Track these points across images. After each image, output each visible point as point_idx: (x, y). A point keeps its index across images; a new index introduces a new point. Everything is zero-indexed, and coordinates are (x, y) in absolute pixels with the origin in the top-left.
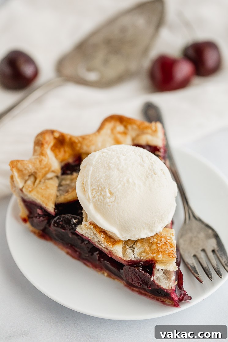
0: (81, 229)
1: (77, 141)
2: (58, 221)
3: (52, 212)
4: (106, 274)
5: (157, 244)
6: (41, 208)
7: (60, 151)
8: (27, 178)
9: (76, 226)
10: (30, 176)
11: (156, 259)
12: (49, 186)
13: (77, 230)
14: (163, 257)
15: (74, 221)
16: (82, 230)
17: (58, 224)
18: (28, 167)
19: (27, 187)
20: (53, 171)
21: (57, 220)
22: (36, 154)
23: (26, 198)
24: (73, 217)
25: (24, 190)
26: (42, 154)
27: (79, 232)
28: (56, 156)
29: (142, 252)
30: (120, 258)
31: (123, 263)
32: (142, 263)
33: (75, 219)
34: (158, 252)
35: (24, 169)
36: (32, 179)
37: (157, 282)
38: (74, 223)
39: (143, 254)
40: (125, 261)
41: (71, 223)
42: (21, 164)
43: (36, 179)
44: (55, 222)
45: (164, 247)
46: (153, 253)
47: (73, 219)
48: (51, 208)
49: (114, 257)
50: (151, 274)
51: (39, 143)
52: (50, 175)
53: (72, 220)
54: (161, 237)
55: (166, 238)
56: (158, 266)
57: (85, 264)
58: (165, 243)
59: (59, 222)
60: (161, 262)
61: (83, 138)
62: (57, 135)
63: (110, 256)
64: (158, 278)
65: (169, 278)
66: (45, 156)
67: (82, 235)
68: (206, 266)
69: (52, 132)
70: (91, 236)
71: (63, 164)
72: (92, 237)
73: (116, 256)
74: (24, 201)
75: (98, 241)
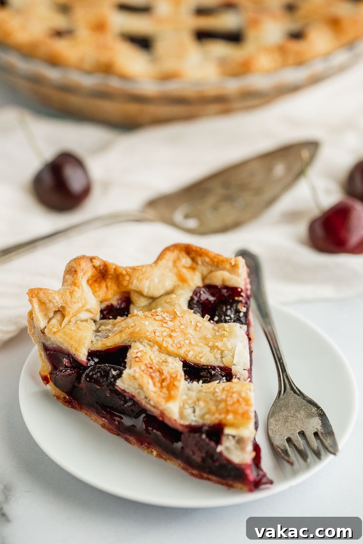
0: (123, 382)
1: (124, 272)
2: (91, 374)
3: (83, 361)
4: (155, 453)
5: (225, 401)
6: (69, 355)
7: (100, 287)
8: (51, 314)
9: (115, 380)
10: (56, 312)
11: (224, 421)
12: (81, 327)
13: (117, 384)
14: (235, 418)
15: (114, 373)
16: (124, 384)
17: (91, 377)
18: (54, 298)
19: (51, 327)
20: (88, 311)
21: (90, 372)
22: (66, 284)
23: (48, 343)
24: (112, 367)
25: (46, 331)
26: (74, 284)
27: (120, 387)
28: (94, 292)
29: (205, 414)
30: (175, 420)
31: (180, 428)
32: (206, 428)
33: (115, 370)
34: (227, 412)
35: (47, 301)
36: (59, 316)
37: (226, 454)
38: (113, 376)
39: (207, 417)
40: (182, 425)
41: (109, 376)
42: (44, 293)
43: (63, 316)
44: (87, 375)
45: (236, 406)
46: (220, 414)
47: (112, 370)
48: (82, 356)
49: (166, 421)
50: (218, 442)
51: (71, 271)
52: (84, 315)
53: (110, 373)
54: (233, 393)
55: (239, 394)
56: (227, 431)
57: (127, 440)
58: (238, 400)
59: (93, 374)
60: (232, 425)
61: (134, 269)
62: (97, 263)
63: (161, 419)
64: (227, 449)
65: (243, 449)
66: (78, 287)
67: (124, 391)
68: (303, 448)
69: (91, 259)
70: (136, 389)
71: (104, 305)
72: (138, 391)
73: (170, 419)
74: (46, 348)
75: (146, 398)
